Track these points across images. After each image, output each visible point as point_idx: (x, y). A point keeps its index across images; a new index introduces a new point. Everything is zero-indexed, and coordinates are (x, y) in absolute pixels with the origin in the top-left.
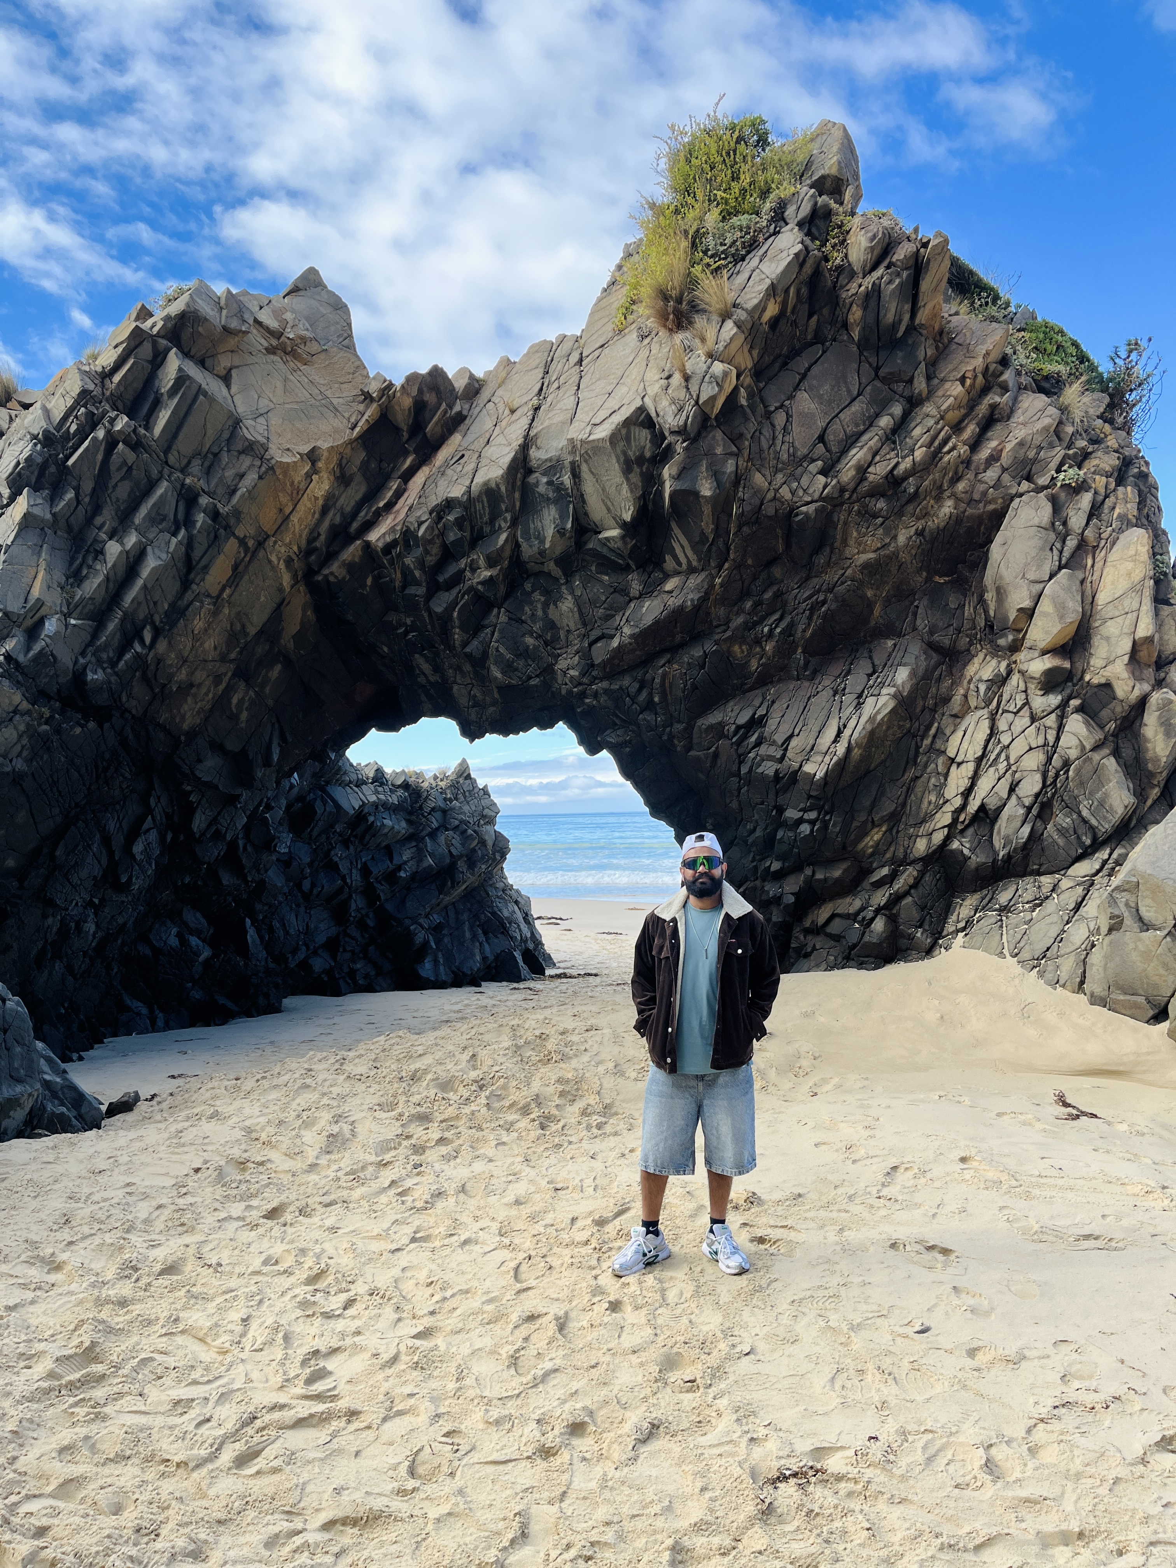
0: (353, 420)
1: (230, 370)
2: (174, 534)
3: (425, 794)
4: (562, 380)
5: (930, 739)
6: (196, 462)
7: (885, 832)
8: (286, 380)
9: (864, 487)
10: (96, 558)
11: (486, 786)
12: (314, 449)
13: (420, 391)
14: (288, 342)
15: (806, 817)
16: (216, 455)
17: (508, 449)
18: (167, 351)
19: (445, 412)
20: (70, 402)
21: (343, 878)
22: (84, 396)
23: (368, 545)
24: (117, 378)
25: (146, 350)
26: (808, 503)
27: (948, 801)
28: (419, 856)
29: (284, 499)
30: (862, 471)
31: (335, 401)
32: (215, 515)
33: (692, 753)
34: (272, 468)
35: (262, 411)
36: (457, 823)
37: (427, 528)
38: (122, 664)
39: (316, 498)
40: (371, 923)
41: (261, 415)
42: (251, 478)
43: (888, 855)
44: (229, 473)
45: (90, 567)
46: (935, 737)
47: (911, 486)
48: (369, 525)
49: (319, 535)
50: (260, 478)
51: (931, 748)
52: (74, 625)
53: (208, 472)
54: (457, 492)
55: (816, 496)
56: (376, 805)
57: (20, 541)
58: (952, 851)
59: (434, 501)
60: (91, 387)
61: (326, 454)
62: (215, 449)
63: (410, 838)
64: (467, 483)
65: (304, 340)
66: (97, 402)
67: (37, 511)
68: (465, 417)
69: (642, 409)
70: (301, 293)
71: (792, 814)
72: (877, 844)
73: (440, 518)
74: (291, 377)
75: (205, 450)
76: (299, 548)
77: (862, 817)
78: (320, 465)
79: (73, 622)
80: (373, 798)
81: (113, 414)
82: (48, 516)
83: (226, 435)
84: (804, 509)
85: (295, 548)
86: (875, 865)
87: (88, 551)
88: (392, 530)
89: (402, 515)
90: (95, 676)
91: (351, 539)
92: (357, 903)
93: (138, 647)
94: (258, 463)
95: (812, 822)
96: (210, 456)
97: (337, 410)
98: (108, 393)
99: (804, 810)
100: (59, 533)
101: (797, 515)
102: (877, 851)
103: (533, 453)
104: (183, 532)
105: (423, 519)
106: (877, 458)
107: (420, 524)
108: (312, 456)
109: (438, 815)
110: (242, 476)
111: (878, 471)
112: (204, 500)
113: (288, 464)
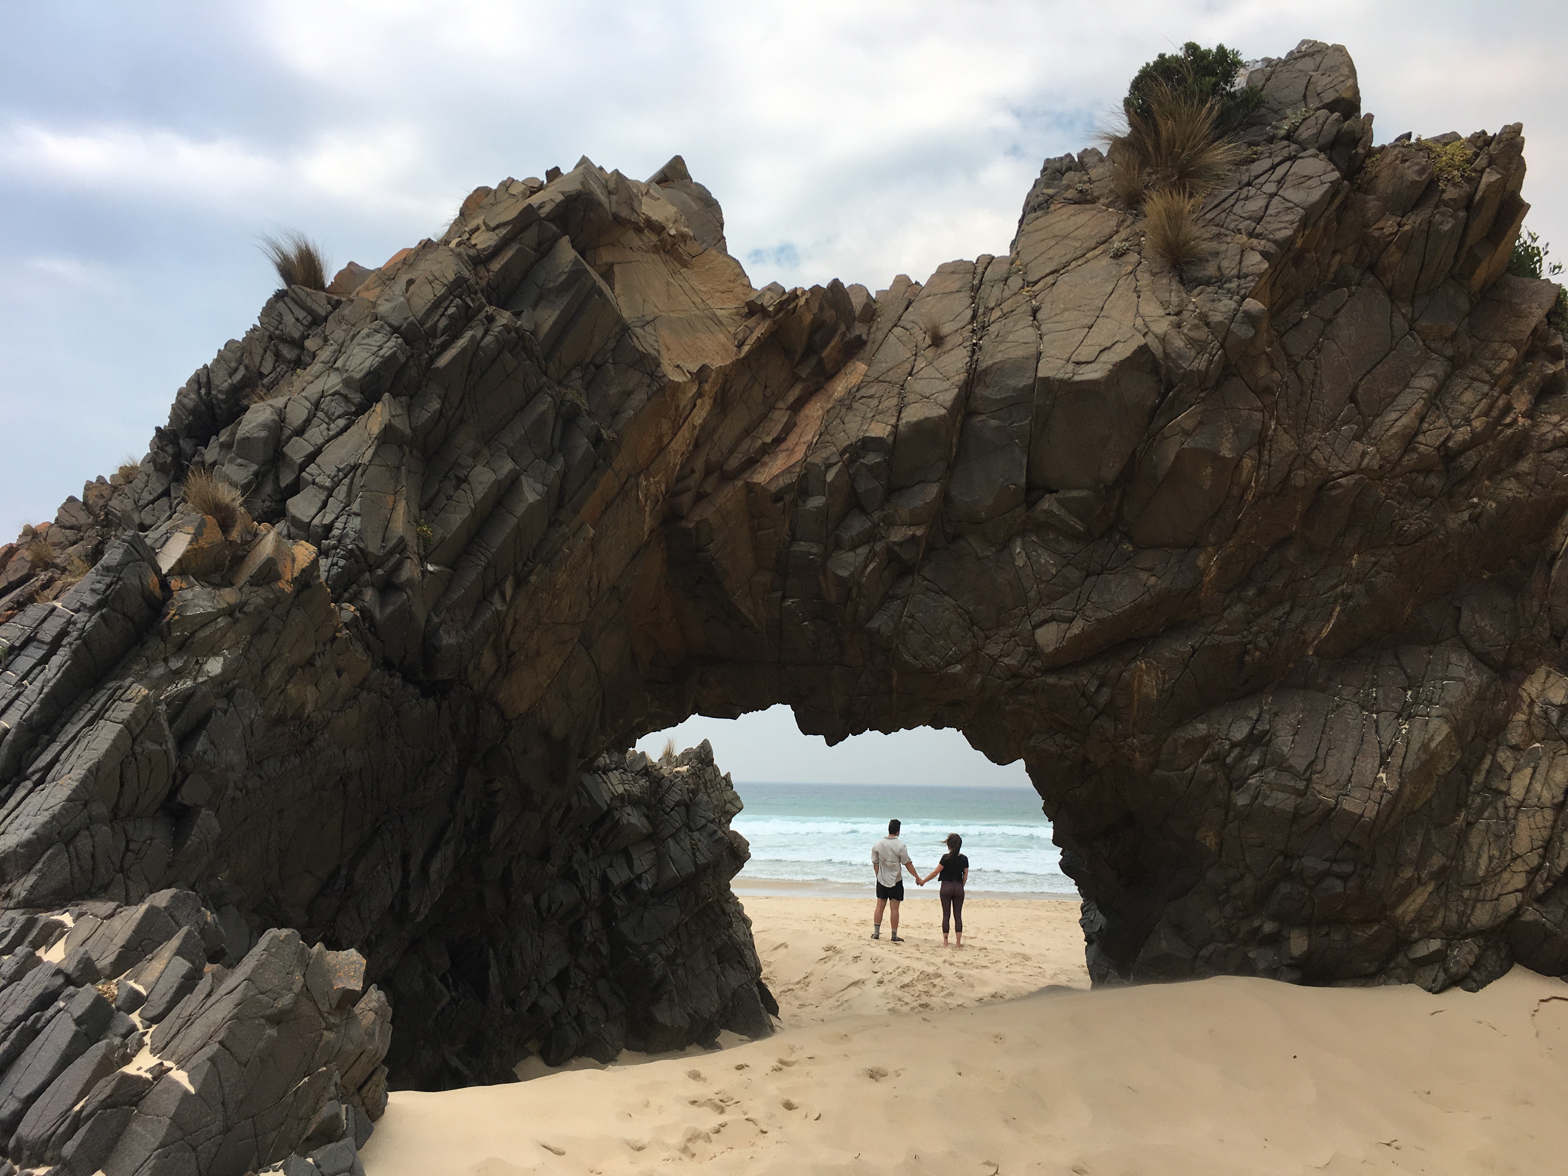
0: (740, 336)
1: (612, 265)
2: (549, 461)
3: (667, 784)
4: (1006, 307)
5: (1483, 774)
6: (576, 374)
7: (1431, 893)
8: (668, 284)
9: (1409, 460)
10: (457, 487)
11: (728, 775)
12: (704, 368)
13: (821, 308)
14: (669, 239)
15: (1336, 868)
16: (598, 367)
17: (946, 385)
18: (556, 239)
19: (844, 334)
20: (440, 291)
21: (582, 893)
22: (458, 286)
23: (750, 488)
24: (496, 266)
25: (531, 235)
26: (1345, 475)
27: (1518, 856)
28: (659, 862)
29: (666, 426)
30: (1409, 440)
31: (719, 313)
32: (597, 440)
33: (1157, 772)
34: (662, 389)
35: (649, 318)
36: (703, 821)
37: (838, 474)
38: (478, 625)
39: (694, 427)
40: (604, 950)
41: (648, 323)
42: (640, 397)
43: (1436, 923)
44: (613, 391)
45: (449, 498)
46: (1488, 772)
47: (1469, 460)
48: (753, 462)
49: (693, 471)
50: (649, 399)
51: (1486, 786)
52: (431, 573)
53: (589, 385)
54: (880, 430)
55: (1355, 465)
56: (621, 797)
57: (377, 461)
58: (1527, 923)
59: (843, 440)
60: (466, 274)
61: (713, 375)
62: (599, 360)
63: (650, 837)
64: (893, 421)
65: (684, 237)
66: (471, 291)
67: (397, 422)
68: (865, 343)
69: (1143, 350)
70: (670, 183)
71: (1311, 864)
72: (1420, 911)
73: (852, 461)
74: (672, 280)
75: (588, 359)
76: (667, 487)
77: (1408, 873)
78: (707, 387)
79: (430, 568)
80: (620, 789)
81: (490, 309)
82: (408, 431)
83: (611, 345)
84: (1343, 481)
85: (663, 487)
86: (1416, 935)
87: (445, 476)
88: (788, 470)
89: (799, 455)
90: (448, 640)
91: (728, 477)
92: (592, 924)
93: (499, 606)
94: (647, 380)
95: (1345, 878)
96: (592, 368)
97: (721, 322)
98: (484, 283)
99: (1334, 860)
100: (415, 452)
101: (1333, 488)
102: (1420, 918)
103: (979, 391)
104: (561, 460)
105: (833, 461)
106: (1425, 426)
107: (829, 466)
108: (702, 374)
109: (682, 810)
110: (629, 394)
111: (1428, 441)
112: (587, 423)
113: (679, 383)
